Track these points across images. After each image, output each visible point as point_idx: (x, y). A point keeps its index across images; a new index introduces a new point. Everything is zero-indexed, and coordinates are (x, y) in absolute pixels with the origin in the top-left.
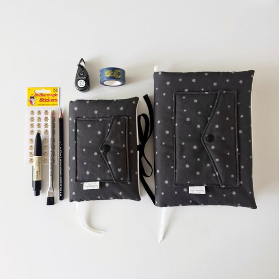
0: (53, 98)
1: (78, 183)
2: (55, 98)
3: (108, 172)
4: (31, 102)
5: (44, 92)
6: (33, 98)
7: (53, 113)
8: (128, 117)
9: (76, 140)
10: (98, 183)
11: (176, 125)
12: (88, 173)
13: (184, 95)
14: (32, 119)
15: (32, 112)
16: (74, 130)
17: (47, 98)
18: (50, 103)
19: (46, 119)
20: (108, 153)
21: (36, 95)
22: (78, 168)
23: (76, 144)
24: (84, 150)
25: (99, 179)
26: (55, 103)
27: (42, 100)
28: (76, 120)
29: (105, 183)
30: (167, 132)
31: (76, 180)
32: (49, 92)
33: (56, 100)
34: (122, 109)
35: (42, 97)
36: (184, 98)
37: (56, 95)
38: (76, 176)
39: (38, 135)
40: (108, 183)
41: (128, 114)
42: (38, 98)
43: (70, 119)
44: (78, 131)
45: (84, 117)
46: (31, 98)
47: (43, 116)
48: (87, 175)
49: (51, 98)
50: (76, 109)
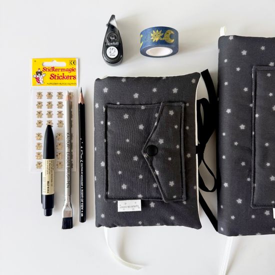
0: (70, 75)
1: (109, 201)
2: (72, 74)
3: (155, 185)
4: (38, 79)
5: (57, 64)
6: (41, 73)
7: (70, 96)
8: (185, 103)
9: (106, 137)
10: (138, 203)
11: (257, 116)
12: (124, 187)
13: (268, 71)
14: (40, 104)
15: (40, 94)
16: (102, 122)
17: (61, 73)
18: (65, 81)
19: (60, 104)
20: (155, 158)
21: (45, 69)
22: (109, 179)
23: (106, 144)
24: (119, 152)
25: (140, 196)
26: (72, 81)
27: (53, 77)
28: (106, 108)
29: (149, 202)
30: (242, 127)
31: (107, 197)
32: (64, 65)
33: (75, 77)
34: (175, 91)
35: (53, 72)
36: (269, 75)
37: (73, 70)
38: (107, 190)
39: (49, 128)
40: (154, 202)
41: (184, 99)
42: (48, 74)
43: (97, 106)
44: (109, 123)
45: (118, 103)
47: (55, 100)
48: (122, 190)
49: (67, 74)
50: (106, 90)
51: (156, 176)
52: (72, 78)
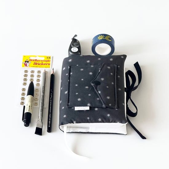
0: (46, 63)
2: (48, 62)
3: (98, 99)
5: (38, 58)
6: (28, 62)
8: (117, 66)
9: (69, 79)
12: (79, 100)
14: (26, 76)
15: (26, 71)
16: (67, 74)
17: (40, 62)
18: (42, 66)
20: (98, 86)
21: (31, 60)
23: (69, 82)
24: (77, 85)
25: (89, 105)
26: (48, 66)
27: (36, 64)
31: (68, 105)
32: (43, 59)
33: (49, 64)
35: (36, 62)
40: (97, 108)
41: (117, 64)
42: (33, 62)
43: (64, 69)
44: (71, 73)
45: (77, 65)
46: (26, 62)
47: (36, 74)
49: (44, 63)
50: (70, 60)
51: (99, 94)
52: (47, 64)
